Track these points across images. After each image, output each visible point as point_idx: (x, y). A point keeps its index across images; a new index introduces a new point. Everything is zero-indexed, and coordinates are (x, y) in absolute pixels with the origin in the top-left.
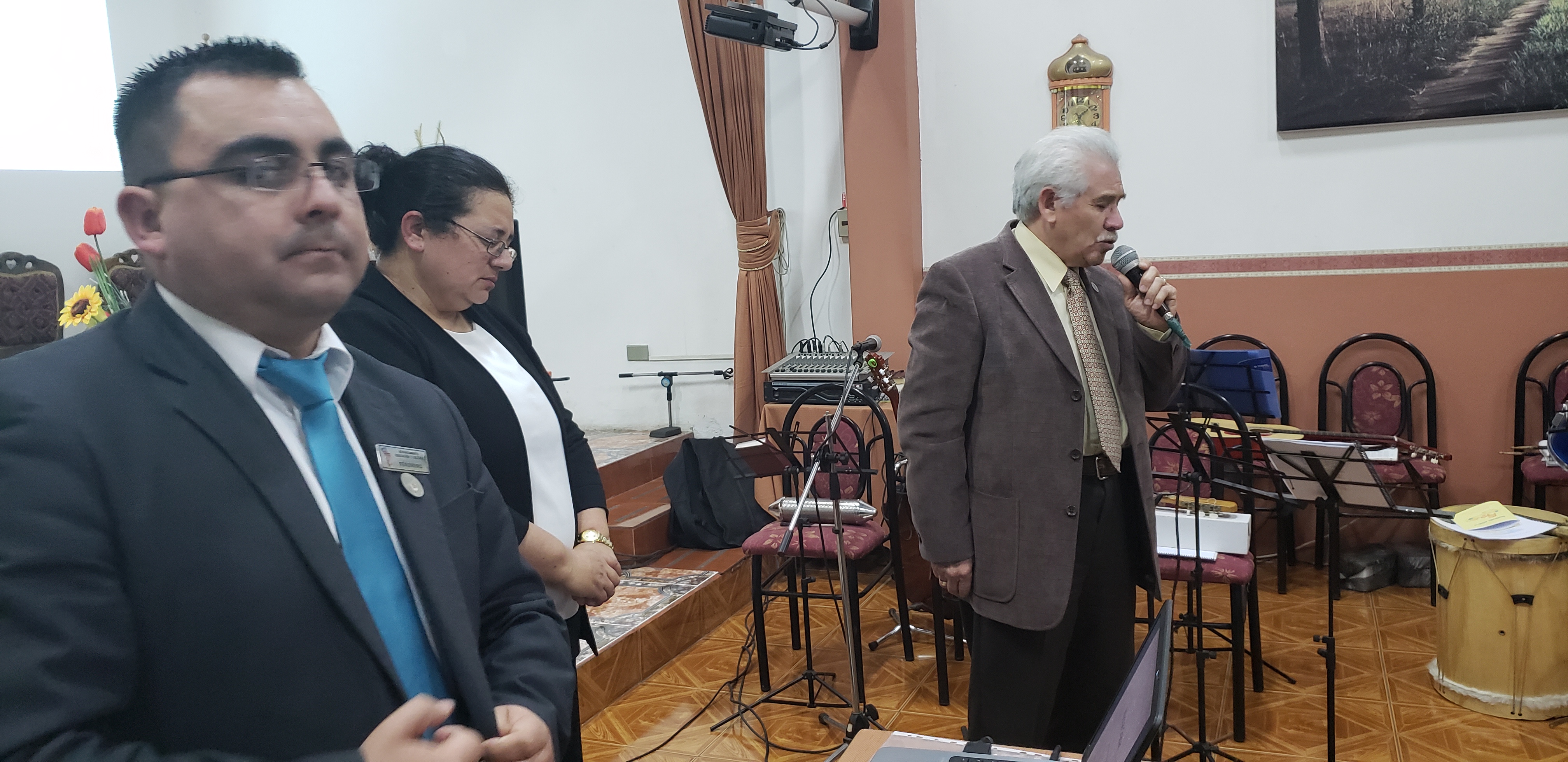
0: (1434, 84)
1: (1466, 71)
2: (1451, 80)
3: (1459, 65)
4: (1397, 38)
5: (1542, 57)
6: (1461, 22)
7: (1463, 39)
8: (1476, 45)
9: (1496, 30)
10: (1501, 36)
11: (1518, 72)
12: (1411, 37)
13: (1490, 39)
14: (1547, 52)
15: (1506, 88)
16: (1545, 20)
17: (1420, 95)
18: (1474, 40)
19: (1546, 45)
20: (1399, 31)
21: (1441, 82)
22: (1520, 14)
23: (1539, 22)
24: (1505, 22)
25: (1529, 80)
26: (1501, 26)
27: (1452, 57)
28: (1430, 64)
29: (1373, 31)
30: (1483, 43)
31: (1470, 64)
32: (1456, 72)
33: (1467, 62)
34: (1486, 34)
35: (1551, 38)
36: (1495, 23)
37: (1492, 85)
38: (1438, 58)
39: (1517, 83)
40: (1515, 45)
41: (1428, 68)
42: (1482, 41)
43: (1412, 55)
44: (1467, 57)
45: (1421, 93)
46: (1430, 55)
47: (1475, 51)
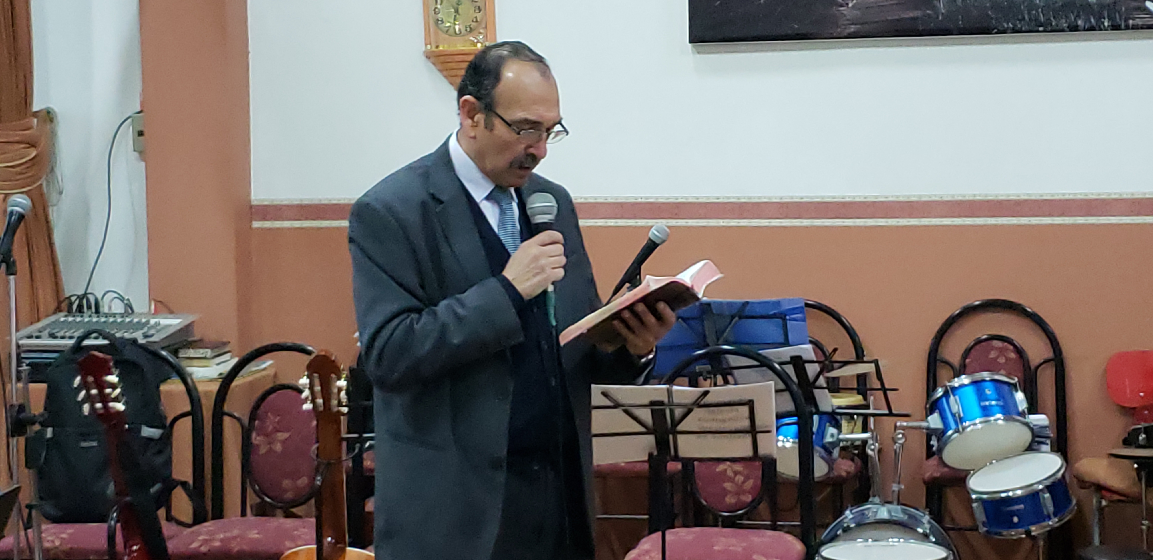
17: (850, 7)
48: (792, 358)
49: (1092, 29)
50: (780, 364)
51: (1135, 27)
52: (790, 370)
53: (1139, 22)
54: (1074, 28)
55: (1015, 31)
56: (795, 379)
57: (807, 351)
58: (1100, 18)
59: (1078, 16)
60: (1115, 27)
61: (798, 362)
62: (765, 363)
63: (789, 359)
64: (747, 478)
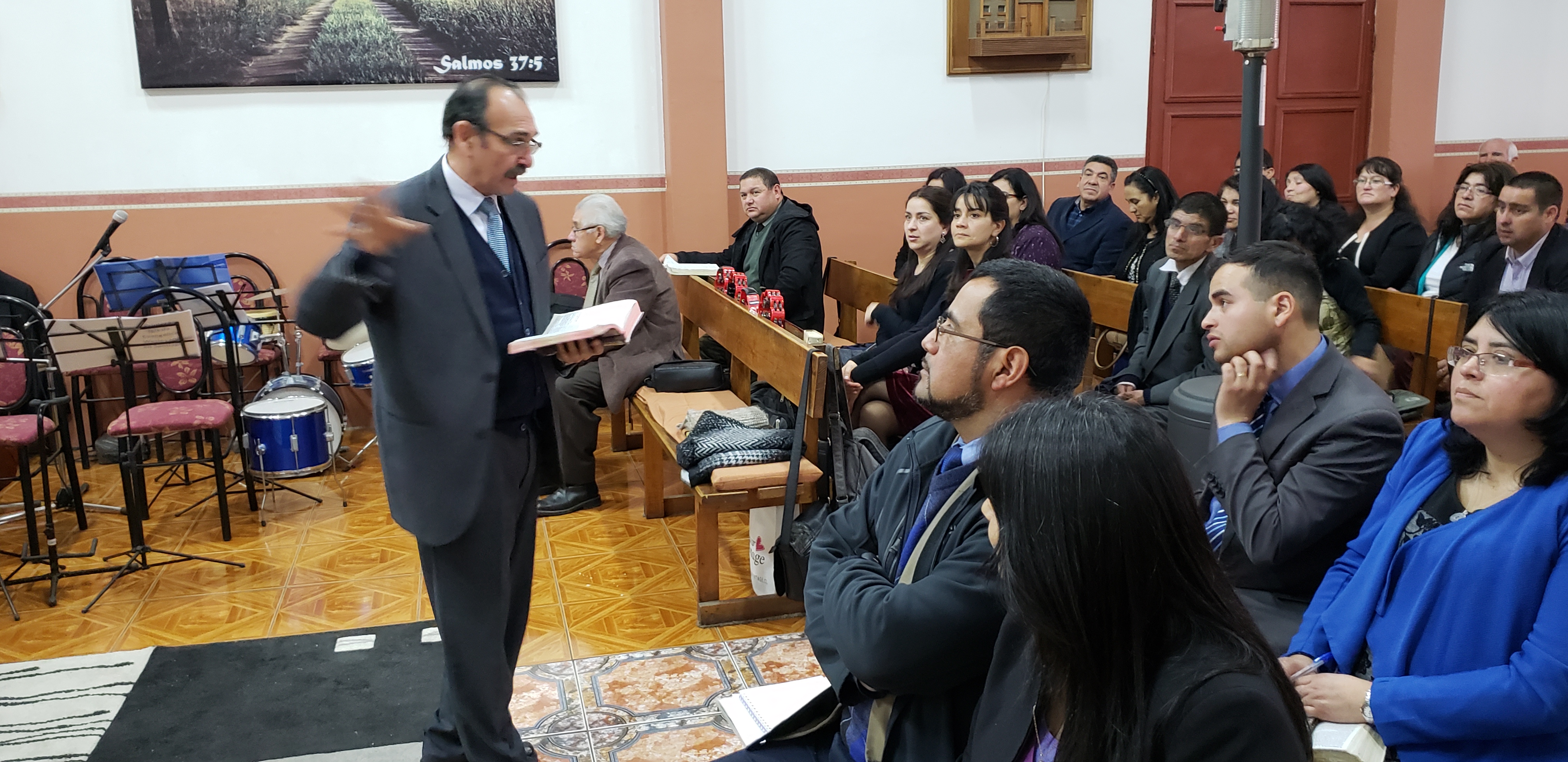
0: (259, 59)
1: (281, 51)
2: (271, 57)
3: (275, 46)
4: (228, 20)
5: (331, 45)
6: (273, 13)
7: (276, 26)
8: (285, 32)
9: (298, 22)
10: (303, 27)
11: (316, 55)
12: (239, 22)
13: (295, 29)
14: (334, 42)
15: (309, 65)
16: (330, 18)
17: (251, 66)
18: (284, 28)
19: (333, 36)
20: (229, 15)
21: (264, 58)
22: (314, 12)
23: (327, 19)
24: (304, 16)
25: (324, 61)
26: (301, 19)
27: (270, 41)
28: (255, 44)
29: (209, 13)
30: (290, 31)
31: (284, 46)
32: (274, 51)
33: (281, 44)
34: (293, 24)
35: (336, 32)
36: (297, 16)
37: (299, 64)
38: (260, 39)
39: (316, 63)
40: (313, 35)
41: (253, 46)
42: (289, 29)
43: (241, 35)
44: (280, 40)
45: (250, 65)
46: (254, 37)
47: (286, 36)
48: (218, 292)
49: (403, 82)
50: (209, 296)
51: (429, 82)
52: (217, 300)
53: (431, 78)
54: (392, 82)
55: (357, 83)
56: (221, 305)
57: (226, 287)
58: (407, 75)
59: (394, 75)
60: (417, 82)
61: (221, 294)
62: (198, 296)
63: (215, 293)
64: (192, 368)
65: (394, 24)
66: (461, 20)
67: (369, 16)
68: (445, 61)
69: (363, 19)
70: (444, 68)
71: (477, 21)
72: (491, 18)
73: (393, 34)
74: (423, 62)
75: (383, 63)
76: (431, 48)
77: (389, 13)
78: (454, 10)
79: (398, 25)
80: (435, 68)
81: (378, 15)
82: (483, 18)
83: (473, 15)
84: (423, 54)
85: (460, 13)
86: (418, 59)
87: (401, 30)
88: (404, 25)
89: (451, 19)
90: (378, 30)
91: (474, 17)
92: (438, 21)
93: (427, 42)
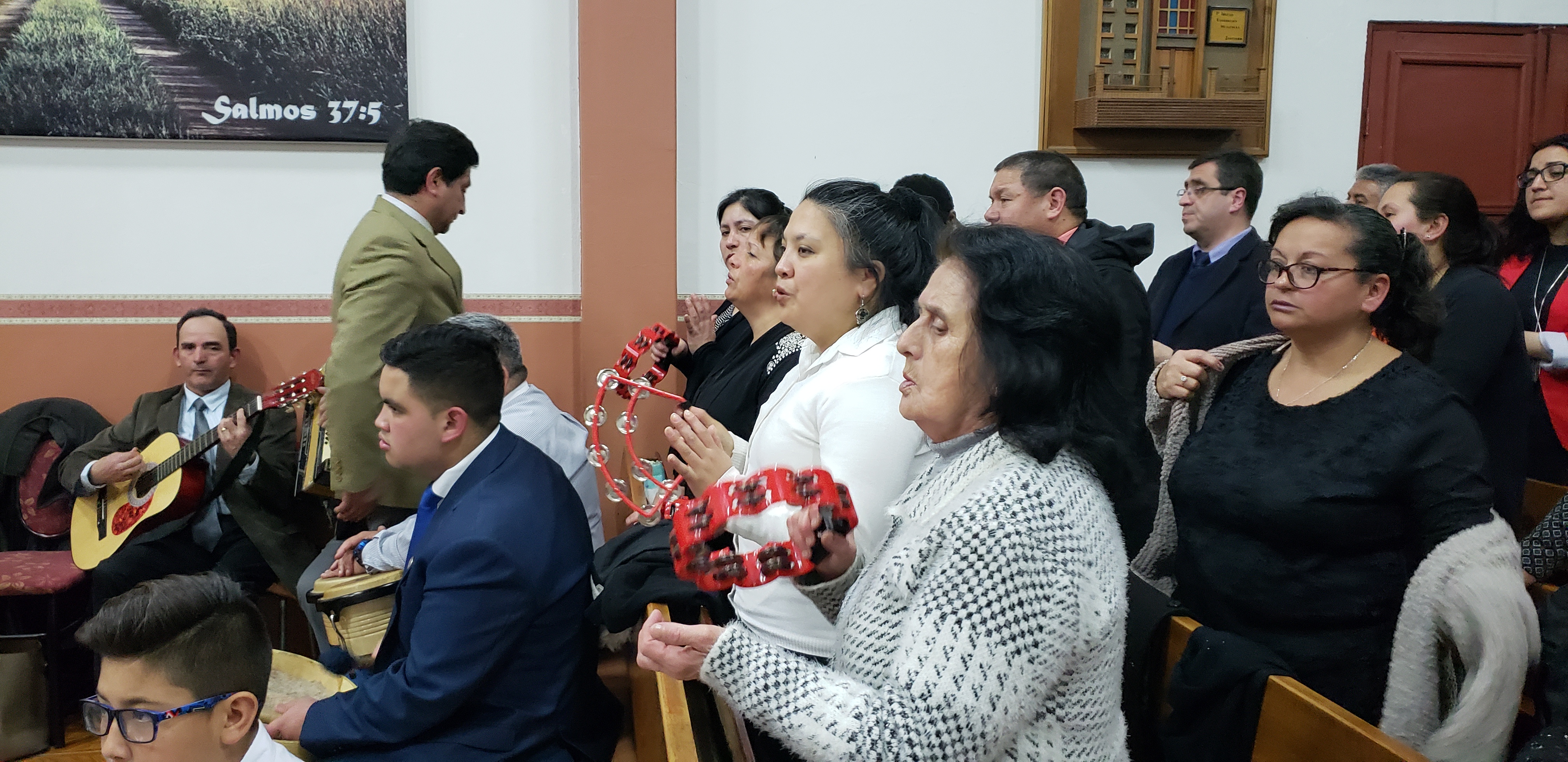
5: (29, 71)
14: (34, 65)
16: (28, 27)
19: (32, 57)
22: (2, 16)
23: (22, 29)
25: (16, 97)
35: (37, 49)
49: (150, 136)
51: (194, 137)
53: (197, 132)
54: (132, 135)
55: (71, 135)
58: (157, 125)
59: (135, 123)
60: (174, 136)
65: (138, 42)
66: (250, 41)
67: (95, 27)
68: (221, 104)
69: (84, 31)
70: (219, 115)
71: (277, 42)
72: (299, 39)
73: (136, 57)
74: (184, 104)
75: (117, 103)
76: (198, 82)
77: (129, 23)
78: (238, 23)
79: (144, 44)
80: (205, 116)
81: (109, 26)
82: (285, 38)
83: (269, 33)
84: (184, 92)
85: (248, 29)
86: (176, 100)
87: (148, 51)
88: (154, 45)
89: (232, 38)
90: (110, 50)
91: (273, 36)
92: (211, 40)
93: (191, 73)
